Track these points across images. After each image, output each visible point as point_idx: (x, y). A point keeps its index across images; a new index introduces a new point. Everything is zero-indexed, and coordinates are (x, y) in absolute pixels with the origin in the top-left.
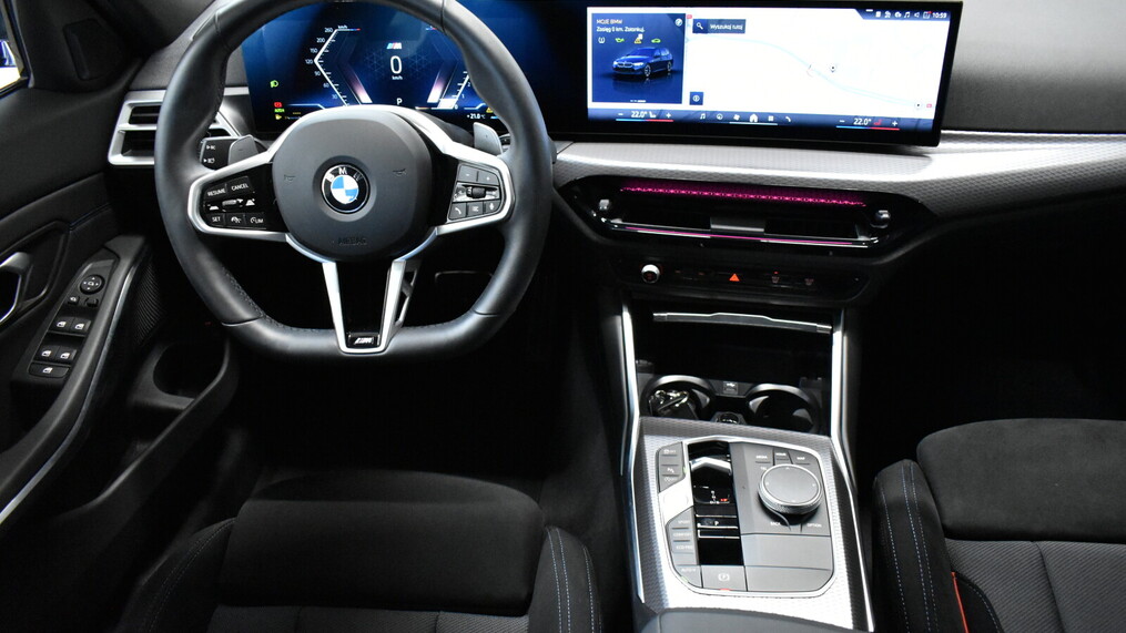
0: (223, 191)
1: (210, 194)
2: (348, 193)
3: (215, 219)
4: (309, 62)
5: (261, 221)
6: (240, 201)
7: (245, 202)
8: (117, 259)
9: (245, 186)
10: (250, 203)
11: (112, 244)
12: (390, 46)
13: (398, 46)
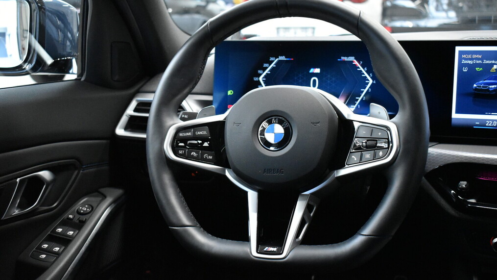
0: (189, 134)
1: (181, 135)
2: (276, 135)
3: (181, 152)
4: (256, 79)
5: (210, 157)
6: (200, 142)
7: (203, 143)
8: (104, 197)
9: (205, 133)
10: (206, 144)
11: (103, 190)
12: (312, 71)
13: (317, 71)
